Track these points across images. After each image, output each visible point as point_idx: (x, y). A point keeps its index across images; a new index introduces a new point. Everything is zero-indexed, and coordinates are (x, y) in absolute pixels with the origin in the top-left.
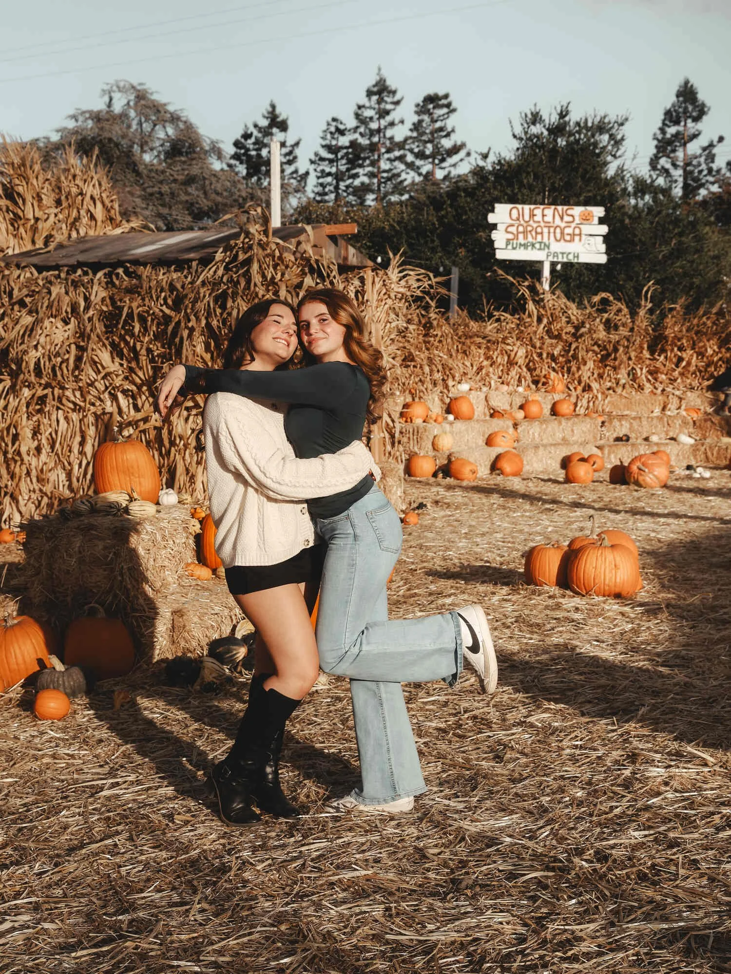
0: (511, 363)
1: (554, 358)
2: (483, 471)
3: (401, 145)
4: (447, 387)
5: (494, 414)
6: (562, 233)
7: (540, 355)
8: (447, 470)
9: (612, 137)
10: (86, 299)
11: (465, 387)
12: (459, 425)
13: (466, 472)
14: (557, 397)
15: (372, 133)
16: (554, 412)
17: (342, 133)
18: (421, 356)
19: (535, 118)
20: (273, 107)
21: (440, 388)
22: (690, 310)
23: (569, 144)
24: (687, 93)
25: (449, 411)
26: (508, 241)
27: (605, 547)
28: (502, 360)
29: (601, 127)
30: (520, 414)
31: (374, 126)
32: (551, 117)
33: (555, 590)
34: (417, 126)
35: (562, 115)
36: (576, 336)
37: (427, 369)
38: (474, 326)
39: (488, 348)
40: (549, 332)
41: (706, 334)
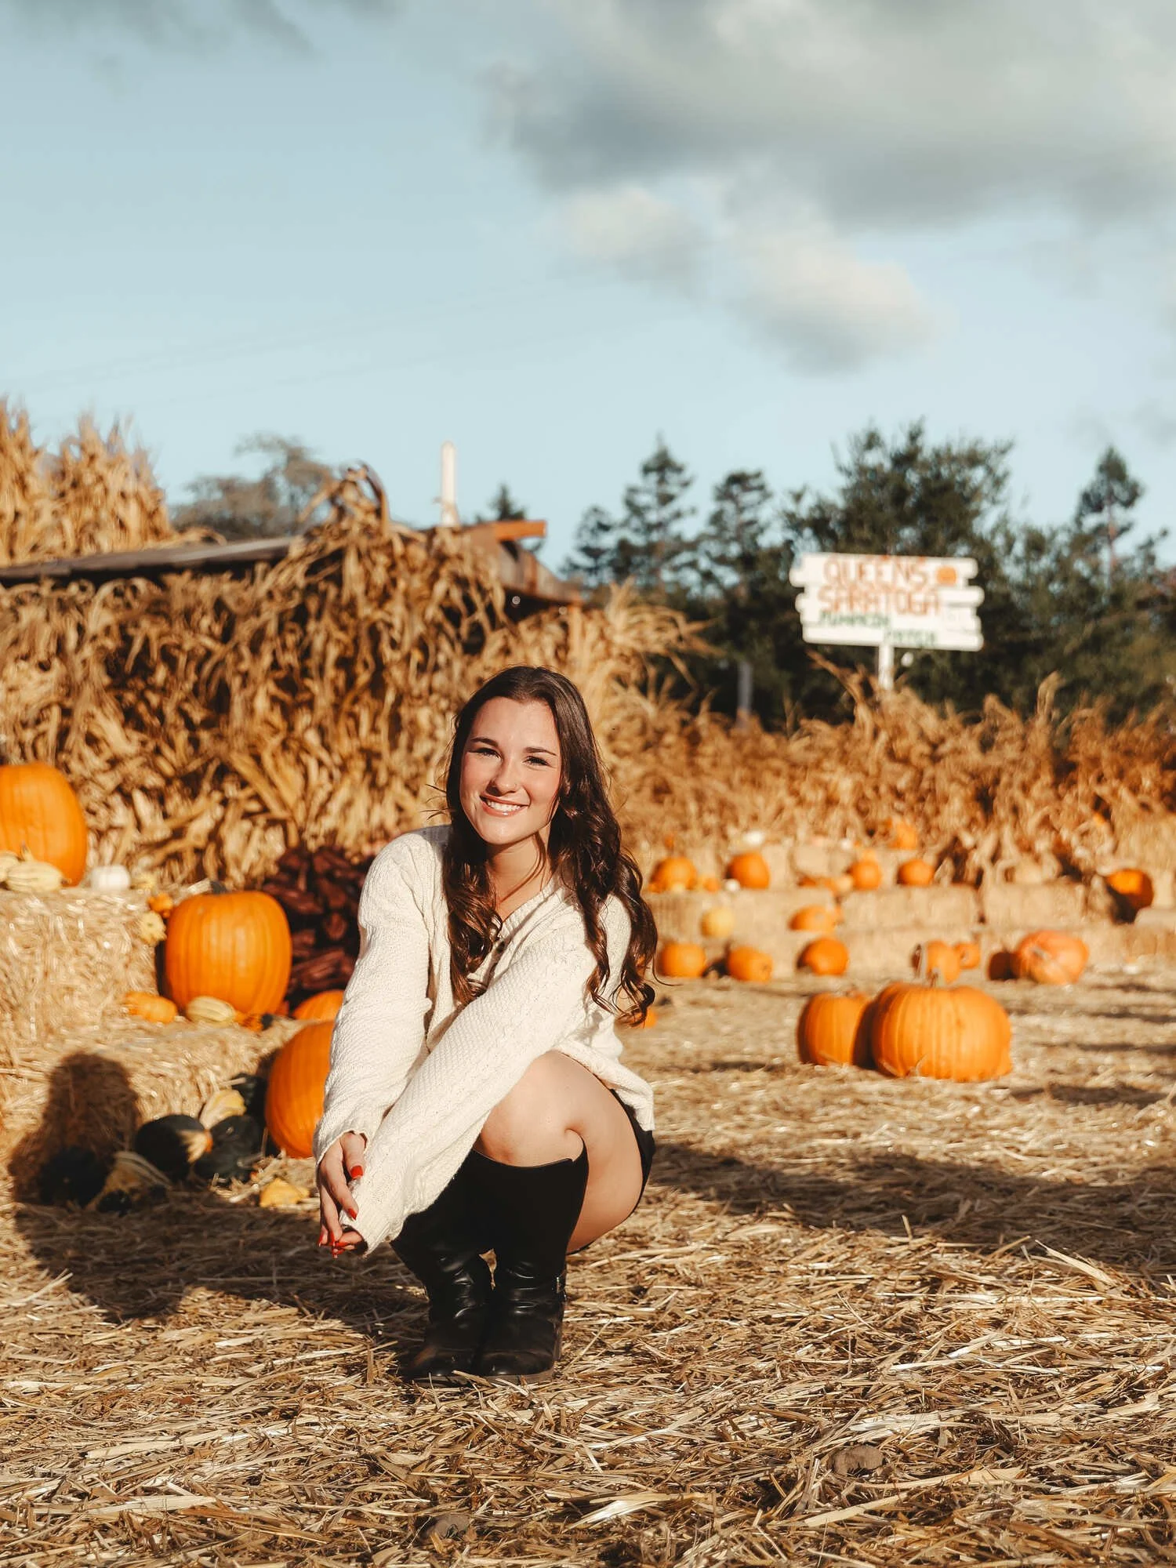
0: (831, 802)
1: (899, 795)
2: (784, 969)
3: (693, 546)
4: (725, 837)
5: (805, 881)
6: (910, 602)
7: (876, 789)
8: (724, 966)
9: (990, 471)
10: (81, 629)
11: (755, 838)
12: (747, 897)
13: (754, 967)
14: (904, 855)
15: (650, 528)
16: (901, 879)
17: (604, 528)
18: (682, 785)
19: (872, 441)
20: (504, 492)
21: (713, 839)
22: (1114, 720)
23: (924, 481)
24: (1113, 469)
25: (730, 873)
26: (825, 614)
27: (939, 990)
28: (817, 796)
29: (973, 459)
30: (846, 883)
31: (652, 517)
32: (896, 441)
33: (846, 1070)
34: (717, 519)
35: (914, 437)
36: (935, 759)
37: (693, 807)
38: (769, 742)
39: (792, 778)
40: (891, 754)
41: (1140, 755)
